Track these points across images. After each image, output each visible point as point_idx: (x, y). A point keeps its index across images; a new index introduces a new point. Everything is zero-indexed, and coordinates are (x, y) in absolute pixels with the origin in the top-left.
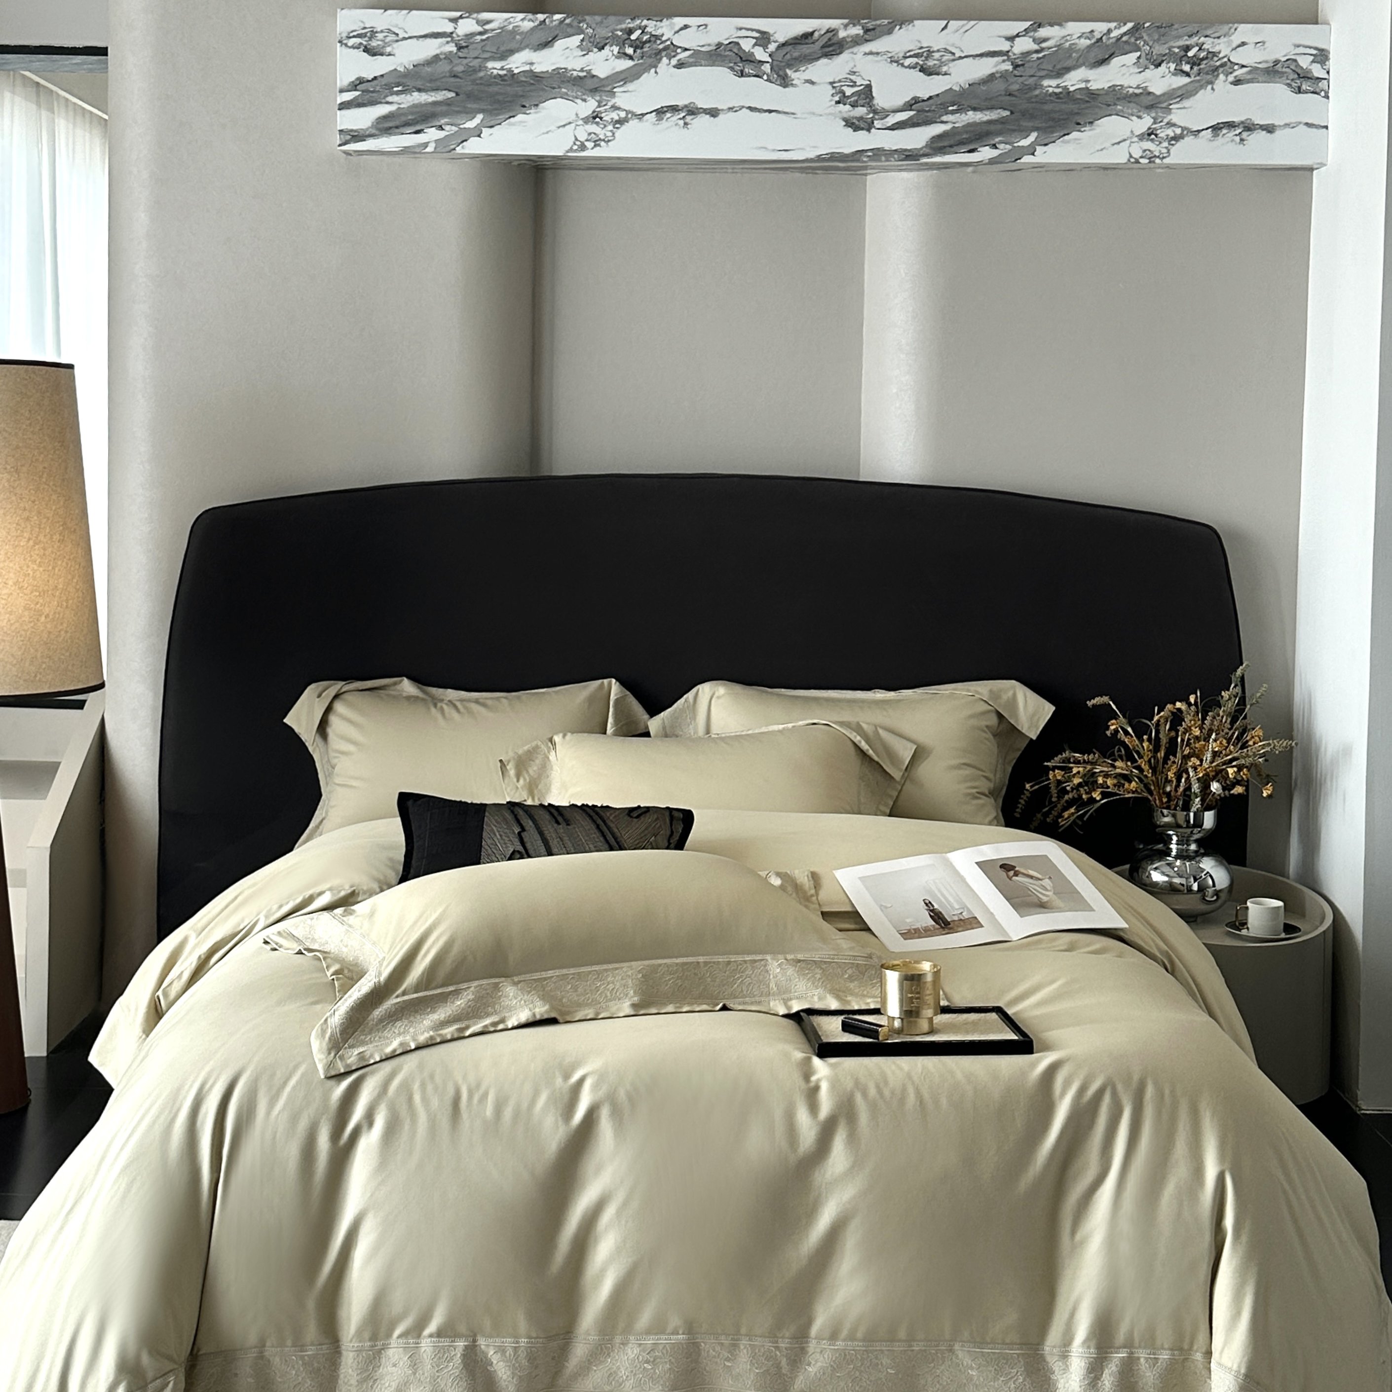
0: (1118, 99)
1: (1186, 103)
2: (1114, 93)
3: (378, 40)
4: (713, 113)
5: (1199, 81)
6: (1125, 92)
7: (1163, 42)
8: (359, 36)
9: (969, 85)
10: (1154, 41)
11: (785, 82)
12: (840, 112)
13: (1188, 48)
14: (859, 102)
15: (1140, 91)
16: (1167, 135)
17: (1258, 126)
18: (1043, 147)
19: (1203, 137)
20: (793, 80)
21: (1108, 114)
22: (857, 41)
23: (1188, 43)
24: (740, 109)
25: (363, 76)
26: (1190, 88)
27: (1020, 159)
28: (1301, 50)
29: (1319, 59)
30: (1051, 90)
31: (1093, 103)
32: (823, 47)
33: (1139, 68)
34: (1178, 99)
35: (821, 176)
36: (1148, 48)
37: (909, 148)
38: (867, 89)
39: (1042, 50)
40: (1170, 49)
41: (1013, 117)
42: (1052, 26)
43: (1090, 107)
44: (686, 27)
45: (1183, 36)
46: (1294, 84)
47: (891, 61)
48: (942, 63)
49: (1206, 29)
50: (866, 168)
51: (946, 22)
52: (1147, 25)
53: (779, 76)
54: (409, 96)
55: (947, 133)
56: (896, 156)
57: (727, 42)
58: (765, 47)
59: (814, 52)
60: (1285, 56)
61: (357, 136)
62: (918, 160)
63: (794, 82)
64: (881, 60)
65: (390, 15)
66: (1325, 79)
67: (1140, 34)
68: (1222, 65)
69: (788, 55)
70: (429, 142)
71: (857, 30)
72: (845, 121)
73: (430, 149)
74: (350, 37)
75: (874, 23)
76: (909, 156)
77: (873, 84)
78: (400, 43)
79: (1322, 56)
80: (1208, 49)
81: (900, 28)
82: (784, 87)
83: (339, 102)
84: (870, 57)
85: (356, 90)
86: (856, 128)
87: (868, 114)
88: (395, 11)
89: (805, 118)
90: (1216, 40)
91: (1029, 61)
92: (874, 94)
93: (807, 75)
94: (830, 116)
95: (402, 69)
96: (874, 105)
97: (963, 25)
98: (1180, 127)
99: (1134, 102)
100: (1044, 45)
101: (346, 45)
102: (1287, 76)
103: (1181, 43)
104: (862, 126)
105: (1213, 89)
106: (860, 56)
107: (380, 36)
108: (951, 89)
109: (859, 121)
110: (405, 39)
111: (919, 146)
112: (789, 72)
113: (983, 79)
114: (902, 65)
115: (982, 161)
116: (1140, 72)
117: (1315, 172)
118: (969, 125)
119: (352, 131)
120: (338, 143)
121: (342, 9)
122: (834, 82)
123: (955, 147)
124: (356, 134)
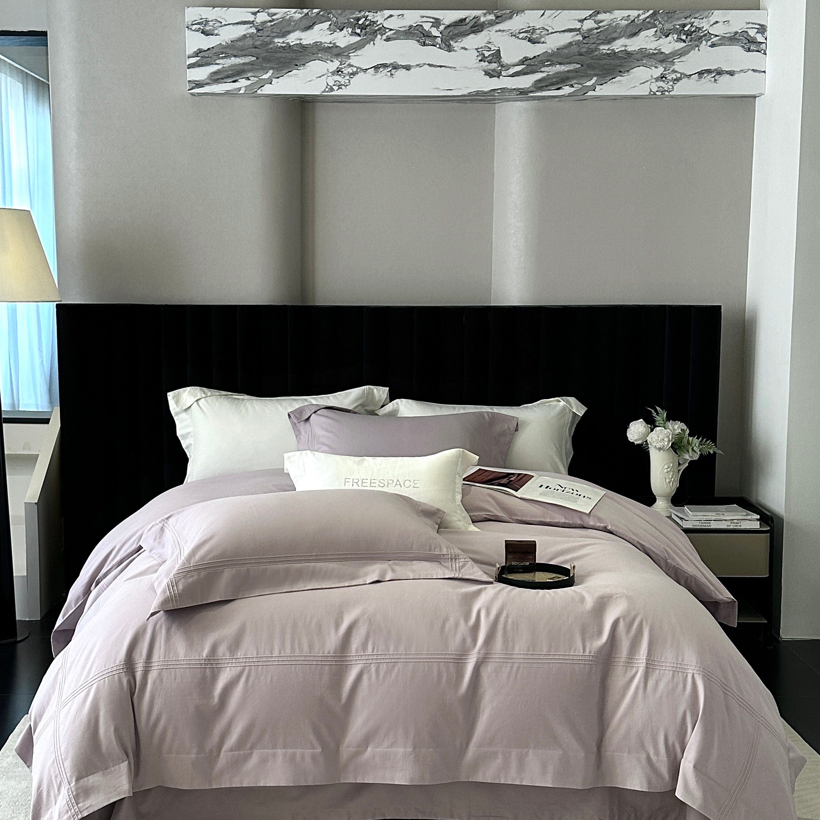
0: (644, 56)
1: (683, 59)
2: (641, 53)
3: (210, 26)
4: (408, 68)
5: (690, 45)
6: (648, 52)
7: (670, 22)
8: (198, 24)
9: (557, 49)
10: (665, 21)
11: (450, 49)
12: (482, 66)
13: (684, 25)
14: (493, 60)
15: (657, 51)
16: (672, 78)
17: (725, 72)
18: (600, 86)
19: (693, 78)
20: (454, 47)
21: (638, 65)
22: (492, 24)
23: (684, 22)
24: (423, 66)
25: (201, 48)
26: (686, 49)
27: (586, 93)
28: (751, 26)
29: (760, 31)
30: (604, 51)
31: (629, 59)
32: (471, 27)
33: (656, 38)
34: (678, 56)
35: (469, 105)
36: (662, 26)
37: (522, 87)
38: (497, 52)
39: (600, 27)
40: (674, 27)
41: (583, 68)
42: (605, 13)
43: (627, 62)
44: (391, 16)
45: (682, 18)
46: (746, 46)
47: (512, 36)
48: (541, 36)
49: (694, 14)
50: (495, 100)
51: (544, 11)
52: (661, 11)
53: (446, 45)
54: (229, 60)
55: (544, 78)
56: (514, 92)
57: (415, 25)
58: (438, 27)
59: (466, 31)
60: (741, 29)
61: (199, 85)
62: (528, 95)
63: (455, 49)
64: (506, 35)
65: (217, 11)
66: (764, 43)
67: (657, 17)
68: (704, 36)
69: (451, 32)
70: (241, 87)
71: (492, 17)
72: (485, 72)
73: (242, 92)
74: (194, 25)
75: (501, 12)
76: (523, 93)
77: (501, 49)
78: (223, 27)
79: (762, 29)
80: (696, 26)
81: (517, 15)
82: (449, 52)
83: (188, 64)
84: (500, 33)
85: (197, 57)
86: (491, 76)
87: (498, 67)
88: (220, 8)
89: (462, 70)
90: (701, 20)
91: (592, 35)
92: (501, 56)
93: (462, 45)
94: (476, 69)
95: (224, 44)
96: (502, 62)
97: (554, 13)
98: (680, 73)
99: (653, 58)
100: (600, 25)
101: (191, 29)
102: (742, 42)
103: (680, 22)
104: (495, 74)
105: (699, 50)
106: (493, 32)
107: (211, 23)
108: (546, 51)
109: (493, 72)
110: (225, 25)
111: (528, 87)
112: (451, 42)
113: (565, 46)
114: (518, 37)
115: (564, 95)
116: (657, 40)
117: (757, 98)
118: (557, 73)
119: (196, 81)
120: (188, 89)
121: (188, 7)
122: (478, 49)
123: (549, 87)
124: (198, 83)
